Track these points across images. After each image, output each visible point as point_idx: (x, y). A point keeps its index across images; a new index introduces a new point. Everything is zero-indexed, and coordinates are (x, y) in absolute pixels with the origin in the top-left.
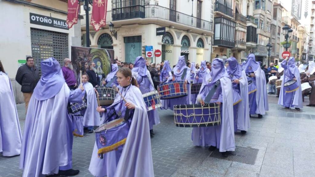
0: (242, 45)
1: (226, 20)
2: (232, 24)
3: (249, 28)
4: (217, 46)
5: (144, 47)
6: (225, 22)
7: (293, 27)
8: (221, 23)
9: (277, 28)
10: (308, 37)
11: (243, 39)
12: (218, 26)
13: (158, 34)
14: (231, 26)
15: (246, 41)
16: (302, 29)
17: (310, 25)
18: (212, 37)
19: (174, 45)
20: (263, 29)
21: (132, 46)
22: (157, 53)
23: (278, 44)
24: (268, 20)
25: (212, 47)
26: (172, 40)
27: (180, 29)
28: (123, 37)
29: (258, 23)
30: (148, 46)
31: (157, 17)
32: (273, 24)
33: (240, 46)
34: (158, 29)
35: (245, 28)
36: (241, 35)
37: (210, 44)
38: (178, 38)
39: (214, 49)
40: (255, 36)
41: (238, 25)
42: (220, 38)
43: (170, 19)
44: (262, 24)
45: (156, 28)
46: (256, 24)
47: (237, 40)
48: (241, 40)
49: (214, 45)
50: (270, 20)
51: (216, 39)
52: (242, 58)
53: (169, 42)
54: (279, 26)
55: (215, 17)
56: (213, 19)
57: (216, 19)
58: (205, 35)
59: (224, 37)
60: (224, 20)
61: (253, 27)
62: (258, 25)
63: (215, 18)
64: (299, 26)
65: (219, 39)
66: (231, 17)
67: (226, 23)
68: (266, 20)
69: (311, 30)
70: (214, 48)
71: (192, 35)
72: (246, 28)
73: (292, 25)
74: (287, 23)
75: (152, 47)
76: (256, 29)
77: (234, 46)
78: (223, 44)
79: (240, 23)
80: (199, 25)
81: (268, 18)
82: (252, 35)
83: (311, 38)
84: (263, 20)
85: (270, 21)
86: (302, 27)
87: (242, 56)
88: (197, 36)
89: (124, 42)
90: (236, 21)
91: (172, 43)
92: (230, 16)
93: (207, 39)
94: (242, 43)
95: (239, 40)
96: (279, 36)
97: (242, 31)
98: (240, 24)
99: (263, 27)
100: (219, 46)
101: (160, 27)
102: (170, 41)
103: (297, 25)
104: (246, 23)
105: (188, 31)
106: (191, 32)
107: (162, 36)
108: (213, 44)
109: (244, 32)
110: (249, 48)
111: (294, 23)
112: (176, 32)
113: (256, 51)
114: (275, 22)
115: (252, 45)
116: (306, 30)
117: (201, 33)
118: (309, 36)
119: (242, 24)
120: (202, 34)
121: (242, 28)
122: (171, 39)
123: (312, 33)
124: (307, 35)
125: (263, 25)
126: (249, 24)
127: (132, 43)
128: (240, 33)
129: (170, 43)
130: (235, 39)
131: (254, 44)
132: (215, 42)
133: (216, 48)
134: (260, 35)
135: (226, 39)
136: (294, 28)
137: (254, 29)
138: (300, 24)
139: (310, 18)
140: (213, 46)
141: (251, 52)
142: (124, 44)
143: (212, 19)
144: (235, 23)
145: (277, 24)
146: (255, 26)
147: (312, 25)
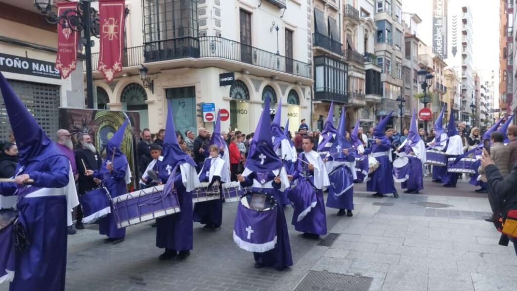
0: (359, 100)
1: (332, 61)
2: (342, 67)
3: (368, 72)
4: (320, 102)
5: (199, 105)
6: (331, 63)
7: (436, 69)
8: (324, 65)
9: (413, 72)
10: (460, 85)
11: (361, 90)
12: (320, 70)
13: (223, 84)
14: (340, 70)
15: (365, 93)
16: (451, 73)
17: (461, 68)
18: (311, 88)
19: (250, 100)
20: (390, 73)
21: (180, 104)
23: (415, 96)
24: (398, 60)
25: (312, 104)
26: (247, 93)
27: (258, 75)
28: (164, 89)
29: (382, 64)
30: (206, 102)
31: (220, 56)
32: (406, 65)
33: (356, 101)
34: (222, 76)
35: (363, 73)
36: (358, 84)
37: (308, 99)
38: (257, 90)
39: (316, 106)
40: (379, 86)
41: (352, 67)
42: (325, 89)
43: (243, 60)
44: (388, 66)
45: (219, 73)
46: (380, 66)
47: (351, 91)
48: (357, 91)
49: (316, 100)
50: (401, 59)
51: (318, 90)
52: (361, 120)
53: (241, 97)
54: (414, 69)
55: (315, 55)
56: (312, 59)
57: (317, 59)
58: (301, 84)
59: (330, 87)
60: (330, 60)
61: (374, 72)
62: (382, 68)
63: (315, 58)
64: (446, 68)
65: (322, 90)
66: (339, 56)
67: (332, 65)
68: (394, 60)
69: (463, 75)
70: (315, 104)
71: (279, 84)
72: (365, 72)
73: (434, 67)
74: (427, 64)
75: (213, 105)
76: (379, 74)
77: (347, 101)
78: (329, 99)
79: (353, 64)
80: (289, 68)
81: (397, 57)
82: (374, 84)
83: (464, 86)
84: (390, 60)
85: (400, 61)
86: (450, 70)
87: (360, 116)
88: (287, 86)
89: (167, 97)
90: (347, 62)
91: (247, 99)
92: (338, 54)
93: (303, 90)
94: (360, 97)
95: (355, 91)
96: (415, 85)
97: (357, 78)
98: (354, 66)
99: (390, 70)
100: (323, 101)
101: (226, 72)
102: (243, 95)
103: (442, 67)
104: (363, 65)
105: (272, 78)
106: (277, 80)
107: (229, 87)
108: (313, 98)
109: (361, 79)
110: (370, 104)
111: (438, 64)
112: (252, 80)
113: (382, 109)
114: (408, 63)
115: (374, 99)
116: (456, 74)
117: (294, 81)
118: (460, 83)
119: (357, 66)
120: (296, 83)
121: (359, 72)
122: (245, 92)
123: (465, 78)
124: (457, 83)
125: (390, 67)
126: (369, 66)
127: (180, 99)
128: (355, 81)
129: (244, 97)
130: (347, 90)
131: (377, 98)
132: (318, 95)
133: (318, 104)
134: (386, 84)
135: (334, 90)
136: (438, 72)
137: (377, 74)
138: (447, 65)
139: (461, 56)
140: (313, 102)
141: (373, 109)
142: (166, 100)
143: (310, 59)
144: (346, 65)
145: (412, 66)
146: (379, 70)
147: (464, 68)
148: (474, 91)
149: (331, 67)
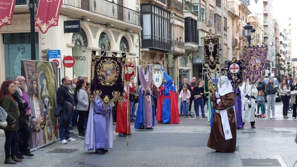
0: (180, 48)
1: (158, 9)
2: (166, 15)
3: (187, 20)
4: (147, 50)
5: (44, 52)
6: (156, 11)
7: (241, 17)
8: (151, 13)
9: (223, 20)
10: (262, 32)
11: (180, 38)
12: (147, 18)
13: (67, 31)
14: (164, 18)
15: (184, 41)
16: (254, 21)
17: (263, 15)
18: (139, 35)
19: (88, 47)
20: (204, 21)
21: (19, 49)
22: (66, 62)
23: (224, 44)
24: (211, 8)
25: (140, 51)
26: (85, 39)
27: (97, 22)
28: (1, 34)
29: (198, 11)
31: (66, 4)
32: (218, 13)
33: (177, 49)
34: (66, 23)
35: (182, 21)
36: (178, 33)
37: (137, 46)
38: (94, 36)
39: (144, 54)
40: (195, 32)
41: (174, 15)
42: (152, 37)
43: (82, 8)
44: (203, 13)
45: (64, 20)
46: (196, 14)
47: (173, 39)
48: (177, 39)
49: (143, 47)
50: (213, 7)
51: (145, 38)
52: (180, 68)
53: (81, 44)
54: (224, 17)
55: (141, 3)
56: (139, 6)
57: (143, 6)
58: (131, 32)
59: (156, 35)
61: (192, 19)
62: (198, 16)
63: (141, 5)
64: (249, 16)
65: (149, 37)
66: (162, 4)
67: (158, 13)
68: (208, 8)
69: (264, 22)
70: (142, 52)
71: (113, 32)
72: (184, 21)
73: (240, 14)
74: (234, 11)
75: (59, 52)
76: (196, 21)
77: (170, 50)
78: (155, 47)
79: (175, 12)
80: (121, 16)
81: (210, 5)
82: (192, 32)
83: (265, 34)
84: (204, 8)
85: (213, 9)
86: (253, 17)
87: (179, 64)
88: (119, 33)
89: (3, 43)
90: (169, 10)
91: (85, 45)
92: (162, 2)
93: (132, 37)
94: (180, 45)
95: (176, 39)
96: (225, 32)
97: (178, 26)
98: (175, 14)
99: (204, 19)
100: (150, 49)
101: (69, 19)
102: (82, 42)
103: (246, 14)
104: (182, 13)
105: (107, 25)
106: (112, 27)
107: (72, 34)
108: (141, 45)
109: (181, 27)
110: (189, 52)
111: (243, 11)
112: (90, 27)
113: (198, 57)
114: (219, 11)
115: (192, 48)
116: (259, 22)
117: (125, 29)
118: (263, 31)
119: (177, 14)
120: (127, 30)
121: (179, 20)
122: (84, 39)
123: (267, 26)
124: (260, 30)
125: (204, 15)
126: (188, 15)
127: (20, 45)
128: (176, 28)
129: (83, 44)
130: (170, 39)
131: (195, 46)
132: (145, 43)
133: (145, 51)
134: (202, 32)
135: (159, 38)
136: (243, 20)
137: (194, 22)
138: (251, 13)
139: (262, 3)
140: (141, 50)
141: (190, 57)
142: (3, 45)
143: (137, 6)
144: (169, 13)
145: (222, 13)
146: (195, 18)
147: (266, 15)
148: (274, 39)
149: (157, 15)
